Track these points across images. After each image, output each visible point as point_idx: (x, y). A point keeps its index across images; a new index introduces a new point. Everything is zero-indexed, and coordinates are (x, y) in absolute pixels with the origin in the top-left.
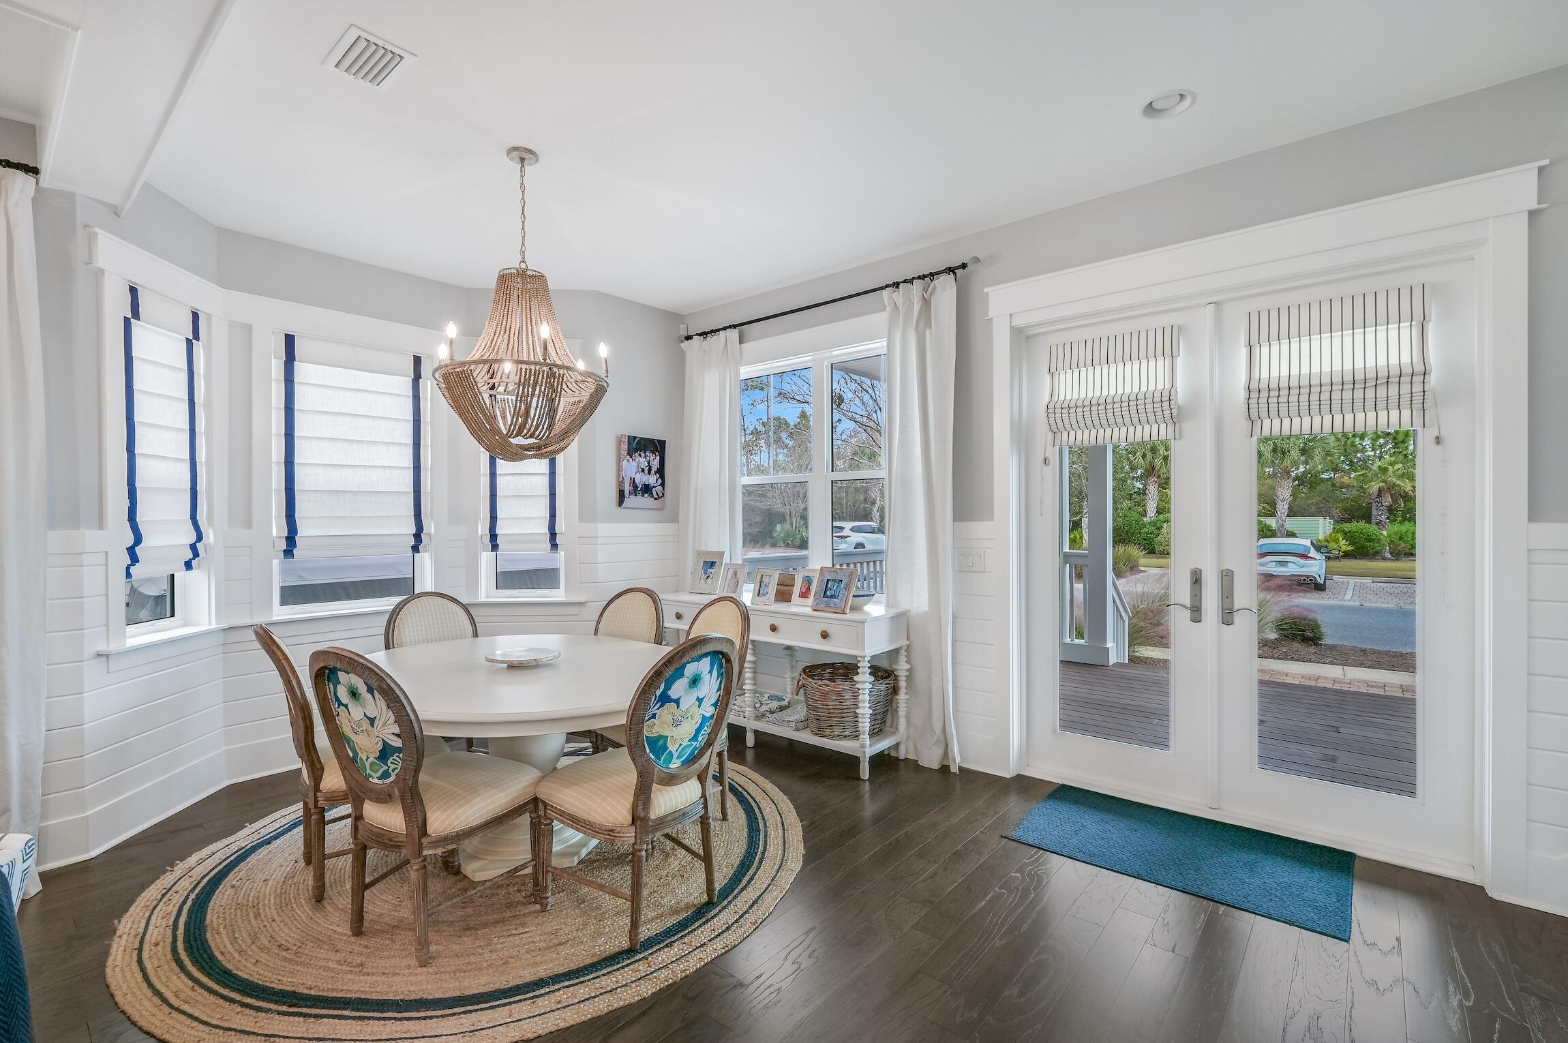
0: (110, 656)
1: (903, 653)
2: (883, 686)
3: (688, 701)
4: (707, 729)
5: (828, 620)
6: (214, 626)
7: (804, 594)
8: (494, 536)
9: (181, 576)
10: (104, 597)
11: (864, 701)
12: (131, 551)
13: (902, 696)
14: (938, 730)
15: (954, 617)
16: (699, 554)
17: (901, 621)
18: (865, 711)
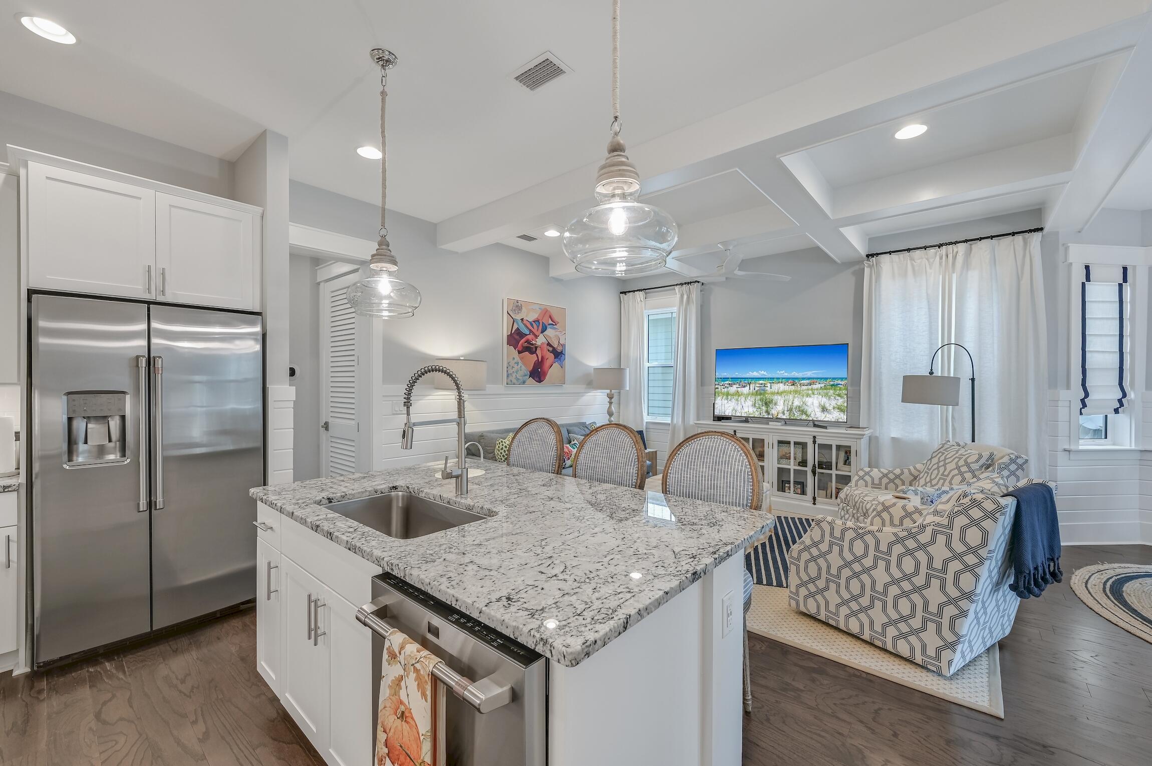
0: (1071, 452)
6: (1133, 447)
9: (1112, 416)
10: (1068, 423)
12: (1083, 401)
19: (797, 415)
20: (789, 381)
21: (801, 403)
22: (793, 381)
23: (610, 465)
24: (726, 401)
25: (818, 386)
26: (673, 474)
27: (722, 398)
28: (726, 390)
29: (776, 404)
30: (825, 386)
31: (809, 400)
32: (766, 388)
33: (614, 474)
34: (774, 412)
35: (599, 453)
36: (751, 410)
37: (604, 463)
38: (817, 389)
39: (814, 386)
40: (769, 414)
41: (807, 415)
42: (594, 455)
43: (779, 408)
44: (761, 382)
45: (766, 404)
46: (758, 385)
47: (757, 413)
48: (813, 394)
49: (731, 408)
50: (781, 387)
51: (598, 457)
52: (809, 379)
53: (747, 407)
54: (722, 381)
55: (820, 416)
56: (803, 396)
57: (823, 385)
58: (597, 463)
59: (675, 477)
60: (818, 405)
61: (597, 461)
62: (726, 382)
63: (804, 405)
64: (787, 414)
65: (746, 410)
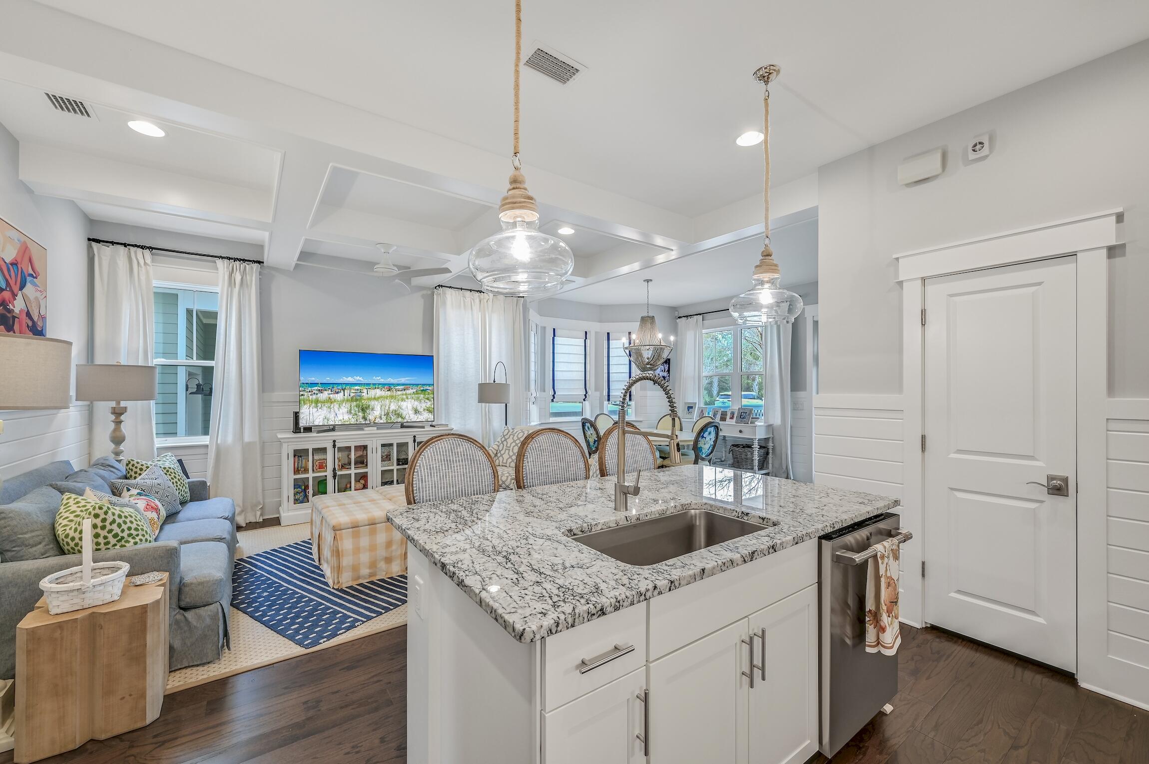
1: (771, 439)
2: (762, 451)
3: (708, 439)
4: (711, 448)
5: (742, 426)
7: (732, 418)
8: (609, 396)
11: (756, 455)
13: (770, 455)
14: (784, 468)
15: (791, 427)
16: (686, 403)
17: (770, 427)
18: (756, 458)
19: (394, 418)
20: (386, 387)
21: (397, 407)
22: (389, 387)
23: (561, 466)
24: (315, 410)
25: (410, 391)
26: (610, 460)
27: (310, 406)
28: (314, 397)
29: (373, 409)
30: (416, 391)
31: (404, 404)
32: (363, 394)
33: (567, 473)
34: (371, 417)
35: (547, 458)
36: (346, 417)
37: (554, 466)
38: (410, 394)
39: (408, 391)
40: (366, 419)
41: (402, 418)
42: (542, 461)
43: (376, 413)
44: (356, 388)
45: (363, 410)
46: (354, 391)
47: (353, 420)
48: (407, 398)
49: (322, 417)
50: (378, 392)
51: (547, 461)
52: (403, 385)
53: (341, 414)
54: (309, 387)
55: (414, 418)
56: (398, 400)
57: (415, 390)
58: (548, 467)
59: (613, 462)
60: (411, 408)
61: (547, 466)
62: (314, 388)
63: (399, 409)
64: (384, 418)
65: (340, 417)
